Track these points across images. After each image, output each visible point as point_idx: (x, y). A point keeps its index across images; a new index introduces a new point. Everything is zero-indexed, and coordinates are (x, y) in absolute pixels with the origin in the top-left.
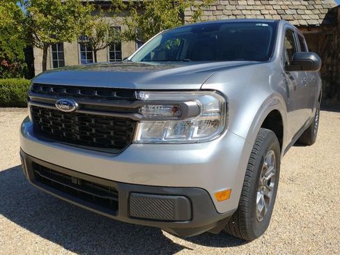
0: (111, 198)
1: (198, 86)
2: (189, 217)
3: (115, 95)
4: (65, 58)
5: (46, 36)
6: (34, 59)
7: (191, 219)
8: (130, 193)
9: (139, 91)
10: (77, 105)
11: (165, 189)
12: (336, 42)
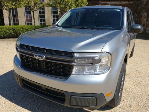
0: (61, 97)
1: (99, 51)
2: (96, 104)
3: (63, 54)
4: (18, 14)
5: (10, 5)
6: (3, 14)
7: (96, 105)
8: (71, 96)
9: (74, 53)
10: (45, 57)
11: (86, 94)
12: (140, 8)
